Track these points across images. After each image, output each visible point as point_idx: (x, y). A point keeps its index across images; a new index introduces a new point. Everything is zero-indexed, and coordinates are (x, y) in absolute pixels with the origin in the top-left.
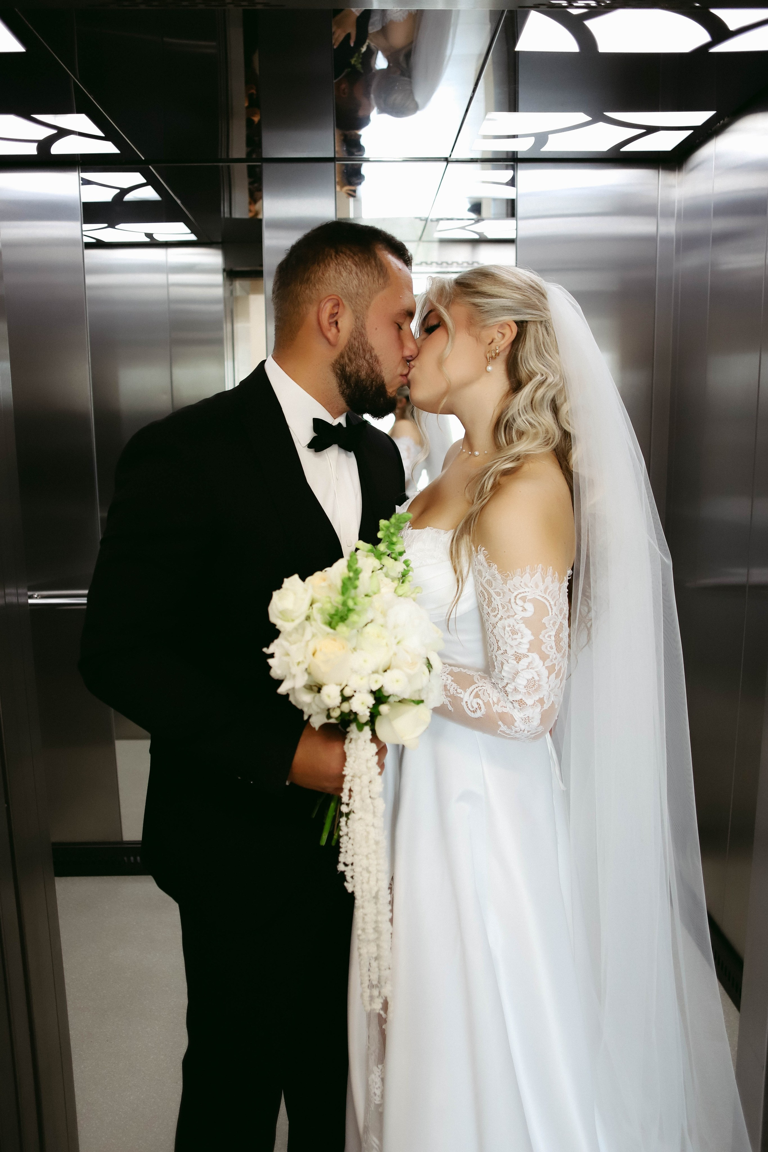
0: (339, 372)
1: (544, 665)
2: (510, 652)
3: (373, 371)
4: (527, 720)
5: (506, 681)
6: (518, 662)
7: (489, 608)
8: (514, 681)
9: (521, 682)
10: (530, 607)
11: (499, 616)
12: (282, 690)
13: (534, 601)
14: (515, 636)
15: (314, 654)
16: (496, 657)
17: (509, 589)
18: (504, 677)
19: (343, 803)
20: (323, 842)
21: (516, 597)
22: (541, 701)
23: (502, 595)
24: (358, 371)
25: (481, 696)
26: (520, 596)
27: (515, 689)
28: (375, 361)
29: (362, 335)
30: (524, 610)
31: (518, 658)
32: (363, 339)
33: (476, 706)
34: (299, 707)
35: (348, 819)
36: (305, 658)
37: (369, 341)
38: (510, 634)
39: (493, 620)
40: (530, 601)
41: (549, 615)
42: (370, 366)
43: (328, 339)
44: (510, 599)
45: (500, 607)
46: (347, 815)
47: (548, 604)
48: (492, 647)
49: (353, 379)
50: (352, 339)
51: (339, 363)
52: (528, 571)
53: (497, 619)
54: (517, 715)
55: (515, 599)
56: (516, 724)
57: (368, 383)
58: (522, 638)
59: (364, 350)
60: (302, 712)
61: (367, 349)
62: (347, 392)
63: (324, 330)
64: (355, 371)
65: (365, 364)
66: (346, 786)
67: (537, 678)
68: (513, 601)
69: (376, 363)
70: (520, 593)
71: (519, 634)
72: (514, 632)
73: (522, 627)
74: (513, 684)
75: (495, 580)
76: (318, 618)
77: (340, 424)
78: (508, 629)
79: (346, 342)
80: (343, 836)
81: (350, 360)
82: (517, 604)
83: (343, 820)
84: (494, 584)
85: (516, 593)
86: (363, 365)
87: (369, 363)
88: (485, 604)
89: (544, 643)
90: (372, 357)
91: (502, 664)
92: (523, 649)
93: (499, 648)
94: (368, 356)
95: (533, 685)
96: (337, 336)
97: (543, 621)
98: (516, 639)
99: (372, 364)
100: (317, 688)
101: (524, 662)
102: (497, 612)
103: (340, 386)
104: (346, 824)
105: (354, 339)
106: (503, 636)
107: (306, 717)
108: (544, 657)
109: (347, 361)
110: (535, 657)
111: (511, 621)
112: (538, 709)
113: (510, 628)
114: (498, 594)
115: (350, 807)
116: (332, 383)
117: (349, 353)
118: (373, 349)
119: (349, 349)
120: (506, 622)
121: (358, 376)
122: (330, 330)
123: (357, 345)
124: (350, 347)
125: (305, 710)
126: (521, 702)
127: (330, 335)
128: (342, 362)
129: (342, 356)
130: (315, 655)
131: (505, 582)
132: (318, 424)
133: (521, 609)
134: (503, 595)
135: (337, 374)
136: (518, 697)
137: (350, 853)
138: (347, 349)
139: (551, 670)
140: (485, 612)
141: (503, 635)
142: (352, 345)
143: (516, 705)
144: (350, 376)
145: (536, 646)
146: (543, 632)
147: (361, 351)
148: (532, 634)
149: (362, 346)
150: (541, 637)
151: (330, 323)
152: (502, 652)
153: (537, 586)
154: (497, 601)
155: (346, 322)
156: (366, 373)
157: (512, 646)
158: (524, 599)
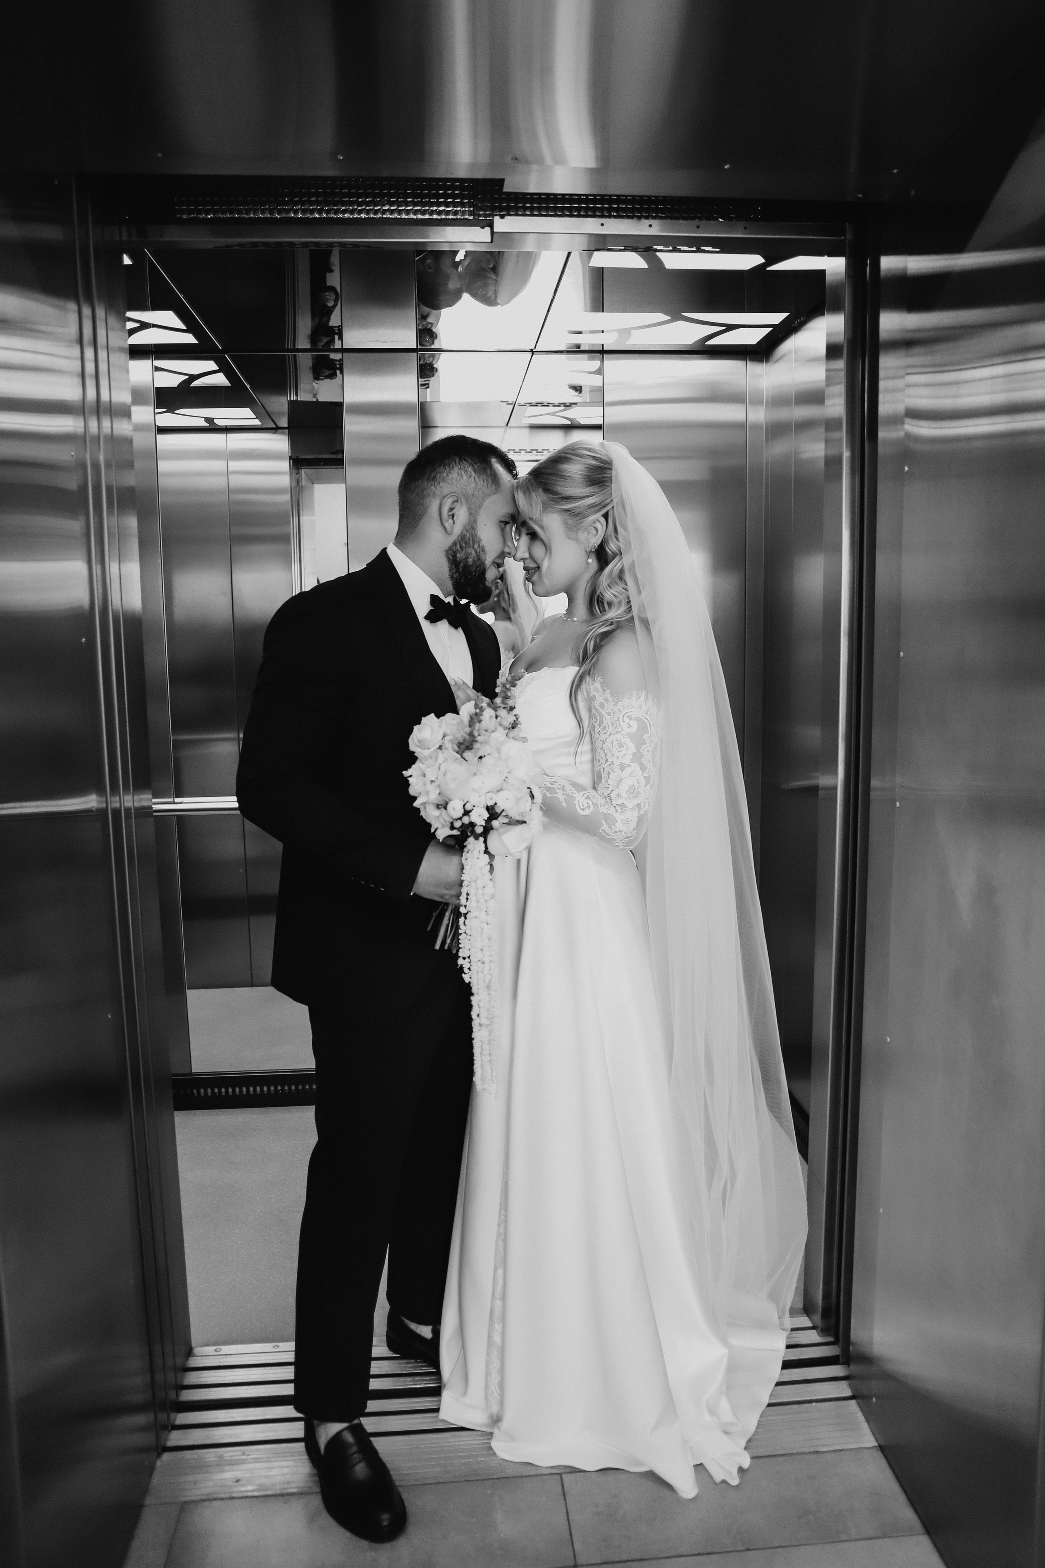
0: (451, 557)
1: (642, 775)
2: (616, 763)
3: (479, 559)
4: (626, 821)
5: (611, 788)
6: (622, 771)
7: (600, 727)
8: (618, 788)
9: (624, 787)
10: (634, 724)
11: (609, 733)
12: (416, 804)
13: (638, 719)
14: (621, 749)
15: (444, 775)
16: (603, 768)
17: (619, 709)
18: (609, 785)
19: (462, 906)
20: (437, 947)
21: (624, 715)
22: (638, 806)
23: (612, 714)
24: (467, 558)
25: (591, 798)
26: (626, 715)
27: (619, 795)
28: (482, 550)
29: (473, 528)
30: (630, 726)
31: (622, 768)
32: (473, 532)
33: (586, 805)
34: (428, 821)
35: (466, 918)
36: (437, 779)
37: (478, 534)
38: (617, 747)
39: (603, 737)
40: (635, 719)
41: (648, 733)
42: (477, 555)
43: (445, 528)
44: (619, 717)
45: (610, 725)
46: (465, 915)
47: (648, 724)
48: (601, 761)
49: (462, 565)
50: (465, 531)
51: (452, 549)
52: (635, 694)
53: (607, 736)
54: (619, 817)
55: (623, 717)
56: (617, 825)
57: (474, 568)
58: (627, 750)
59: (473, 541)
60: (430, 825)
61: (476, 540)
62: (455, 575)
63: (443, 520)
64: (464, 557)
65: (473, 553)
66: (464, 890)
67: (637, 785)
68: (621, 719)
69: (482, 553)
70: (627, 712)
71: (625, 747)
72: (621, 746)
73: (627, 741)
74: (617, 790)
75: (607, 703)
76: (449, 746)
77: (449, 602)
78: (615, 743)
79: (459, 532)
80: (461, 934)
81: (461, 547)
82: (624, 722)
83: (462, 920)
84: (606, 706)
85: (623, 714)
86: (471, 553)
87: (476, 552)
88: (596, 724)
89: (644, 756)
90: (479, 546)
91: (609, 773)
92: (627, 760)
93: (607, 761)
94: (476, 546)
95: (633, 792)
96: (452, 527)
97: (644, 737)
98: (621, 751)
99: (479, 553)
100: (443, 806)
101: (627, 771)
102: (607, 730)
103: (450, 570)
104: (464, 924)
105: (467, 531)
106: (612, 750)
107: (432, 831)
108: (643, 768)
109: (459, 548)
110: (636, 767)
111: (619, 736)
112: (636, 813)
113: (618, 742)
114: (609, 714)
115: (468, 908)
116: (443, 566)
117: (461, 543)
118: (481, 540)
119: (461, 538)
120: (613, 737)
121: (466, 561)
122: (448, 521)
123: (468, 536)
124: (462, 537)
125: (433, 823)
126: (623, 806)
127: (447, 525)
128: (454, 549)
129: (455, 544)
130: (446, 775)
131: (616, 704)
132: (434, 599)
133: (628, 725)
134: (614, 715)
135: (449, 559)
136: (620, 802)
137: (468, 947)
138: (460, 538)
139: (647, 779)
140: (596, 731)
141: (611, 748)
142: (464, 535)
143: (618, 808)
144: (460, 562)
145: (637, 757)
146: (643, 746)
147: (471, 541)
148: (636, 747)
149: (472, 537)
150: (641, 750)
151: (449, 515)
152: (609, 763)
153: (641, 707)
154: (607, 720)
155: (462, 515)
156: (473, 560)
157: (618, 758)
158: (630, 718)
